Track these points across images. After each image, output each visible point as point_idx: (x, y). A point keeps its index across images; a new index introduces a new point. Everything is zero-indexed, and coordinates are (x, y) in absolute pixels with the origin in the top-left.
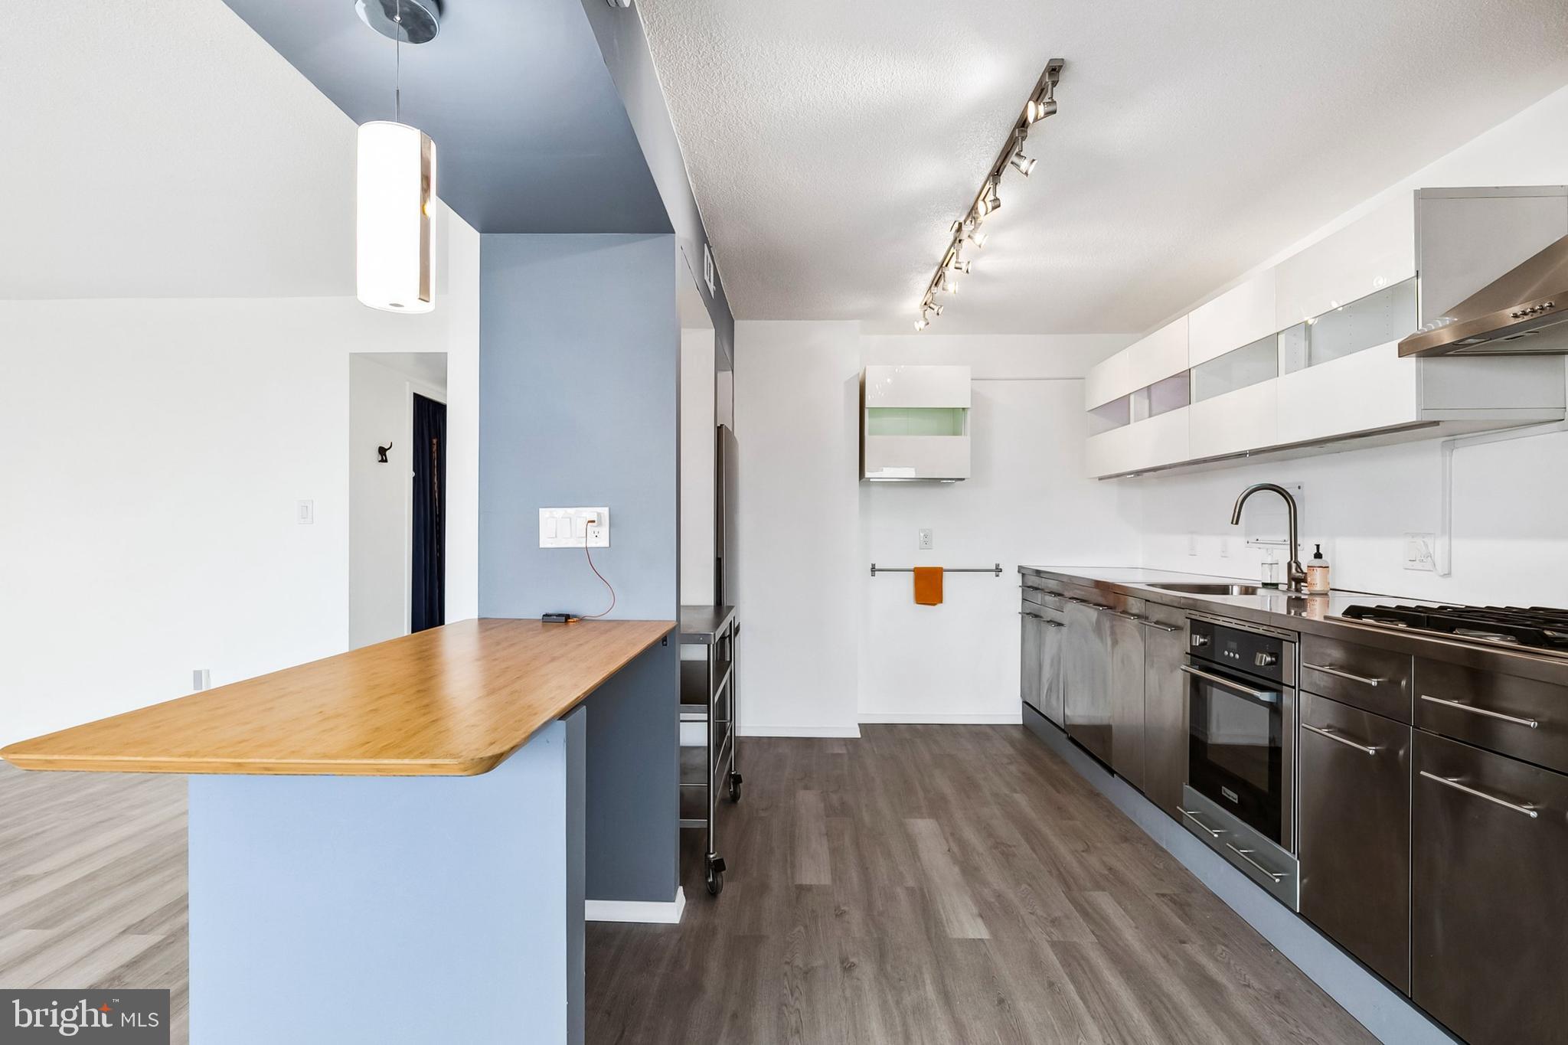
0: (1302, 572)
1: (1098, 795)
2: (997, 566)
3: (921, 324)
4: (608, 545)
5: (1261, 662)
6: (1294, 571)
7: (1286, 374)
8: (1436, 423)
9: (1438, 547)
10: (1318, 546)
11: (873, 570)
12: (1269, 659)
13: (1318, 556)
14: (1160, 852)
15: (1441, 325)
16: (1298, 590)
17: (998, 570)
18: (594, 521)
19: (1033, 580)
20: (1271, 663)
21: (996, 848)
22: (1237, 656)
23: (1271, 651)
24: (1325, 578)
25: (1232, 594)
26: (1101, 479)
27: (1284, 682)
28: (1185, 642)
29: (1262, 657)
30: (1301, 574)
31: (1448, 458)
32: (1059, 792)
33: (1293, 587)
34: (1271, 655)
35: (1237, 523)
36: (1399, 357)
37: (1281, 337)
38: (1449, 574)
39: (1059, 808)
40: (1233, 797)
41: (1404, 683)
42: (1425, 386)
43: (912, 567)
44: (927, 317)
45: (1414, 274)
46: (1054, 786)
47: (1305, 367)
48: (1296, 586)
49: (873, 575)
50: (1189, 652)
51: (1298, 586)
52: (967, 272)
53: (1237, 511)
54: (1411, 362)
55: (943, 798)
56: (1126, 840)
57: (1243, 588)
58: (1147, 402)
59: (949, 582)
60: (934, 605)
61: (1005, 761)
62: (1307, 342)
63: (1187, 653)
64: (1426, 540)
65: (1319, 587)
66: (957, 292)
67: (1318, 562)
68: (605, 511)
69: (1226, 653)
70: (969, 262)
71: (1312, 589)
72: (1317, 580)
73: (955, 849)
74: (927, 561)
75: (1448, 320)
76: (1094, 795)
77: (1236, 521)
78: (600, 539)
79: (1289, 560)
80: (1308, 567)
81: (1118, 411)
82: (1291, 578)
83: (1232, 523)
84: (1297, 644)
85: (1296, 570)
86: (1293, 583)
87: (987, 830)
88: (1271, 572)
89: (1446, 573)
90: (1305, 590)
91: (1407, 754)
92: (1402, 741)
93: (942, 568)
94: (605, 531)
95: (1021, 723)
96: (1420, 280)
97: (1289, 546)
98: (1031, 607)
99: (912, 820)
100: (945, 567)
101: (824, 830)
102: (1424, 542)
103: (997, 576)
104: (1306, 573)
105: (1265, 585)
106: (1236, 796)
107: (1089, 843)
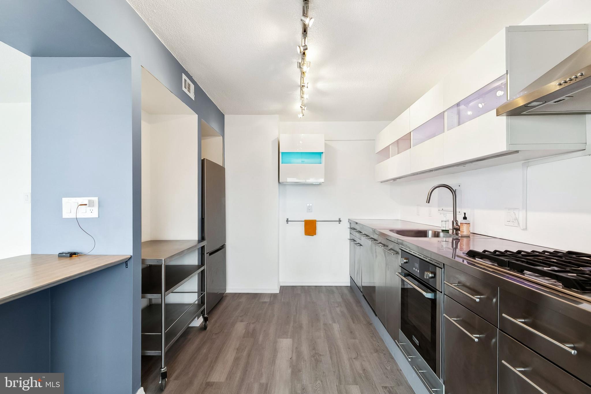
0: (458, 225)
1: (371, 324)
2: (340, 219)
3: (300, 116)
4: (97, 216)
5: (427, 277)
6: (455, 225)
7: (448, 131)
8: (517, 152)
9: (521, 215)
10: (465, 214)
11: (287, 221)
12: (430, 275)
13: (465, 218)
14: (391, 358)
15: (518, 96)
16: (457, 234)
17: (340, 221)
18: (86, 205)
19: (353, 226)
20: (432, 278)
21: (314, 357)
22: (418, 271)
23: (432, 271)
24: (468, 229)
25: (428, 237)
26: (381, 182)
27: (437, 289)
28: (400, 261)
29: (427, 274)
30: (458, 227)
31: (525, 171)
32: (354, 323)
33: (455, 232)
34: (432, 273)
35: (429, 202)
36: (497, 116)
37: (446, 114)
38: (526, 229)
39: (351, 332)
40: (417, 342)
41: (494, 300)
42: (510, 131)
43: (303, 220)
44: (303, 112)
45: (505, 72)
46: (352, 319)
47: (457, 126)
48: (456, 232)
49: (287, 223)
50: (401, 266)
51: (457, 232)
52: (307, 87)
53: (429, 197)
54: (503, 119)
55: (301, 327)
56: (376, 351)
57: (434, 232)
58: (397, 148)
59: (319, 226)
60: (313, 236)
61: (336, 305)
62: (458, 115)
63: (400, 266)
64: (514, 211)
65: (465, 233)
66: (308, 99)
67: (465, 221)
68: (95, 199)
69: (414, 269)
70: (308, 83)
71: (462, 234)
72: (464, 231)
73: (294, 358)
74: (310, 217)
75: (522, 94)
76: (369, 324)
77: (428, 201)
78: (93, 213)
79: (453, 219)
80: (460, 223)
81: (385, 153)
82: (454, 228)
83: (427, 202)
84: (443, 269)
85: (456, 224)
86: (455, 231)
87: (313, 346)
88: (446, 225)
89: (525, 228)
90: (460, 235)
91: (496, 342)
92: (494, 336)
93: (316, 220)
94: (96, 209)
95: (350, 285)
96: (508, 75)
97: (453, 212)
98: (353, 237)
99: (281, 339)
100: (317, 219)
101: (237, 346)
102: (514, 212)
103: (339, 223)
104: (460, 226)
105: (443, 231)
106: (418, 342)
107: (358, 354)
